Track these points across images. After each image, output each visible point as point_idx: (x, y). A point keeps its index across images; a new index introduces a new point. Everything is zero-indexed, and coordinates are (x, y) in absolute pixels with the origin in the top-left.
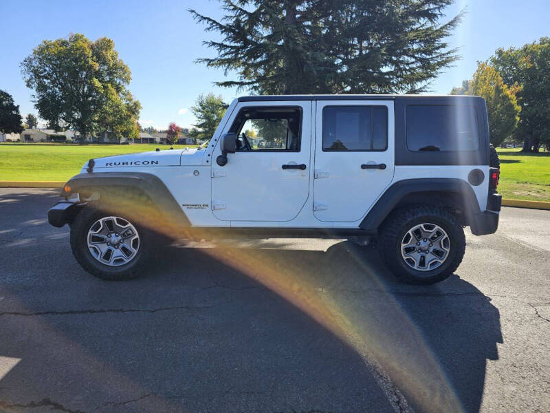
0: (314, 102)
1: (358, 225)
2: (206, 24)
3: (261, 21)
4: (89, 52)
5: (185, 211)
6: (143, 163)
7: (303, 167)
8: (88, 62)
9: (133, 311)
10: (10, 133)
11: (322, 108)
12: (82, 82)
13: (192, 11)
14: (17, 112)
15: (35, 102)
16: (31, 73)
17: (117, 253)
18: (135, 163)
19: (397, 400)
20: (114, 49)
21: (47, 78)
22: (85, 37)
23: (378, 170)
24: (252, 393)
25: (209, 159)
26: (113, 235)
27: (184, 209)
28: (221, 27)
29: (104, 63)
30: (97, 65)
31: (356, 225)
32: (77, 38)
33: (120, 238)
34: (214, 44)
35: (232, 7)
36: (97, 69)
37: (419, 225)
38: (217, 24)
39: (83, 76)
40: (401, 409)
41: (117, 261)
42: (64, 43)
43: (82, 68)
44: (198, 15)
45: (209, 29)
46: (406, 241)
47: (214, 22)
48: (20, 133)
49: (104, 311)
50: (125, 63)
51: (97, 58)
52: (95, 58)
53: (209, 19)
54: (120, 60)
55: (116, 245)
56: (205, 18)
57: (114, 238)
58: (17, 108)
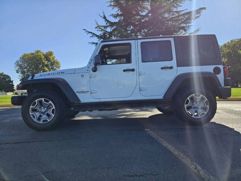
0: (136, 41)
1: (162, 97)
2: (91, 35)
3: (113, 35)
4: (43, 57)
5: (77, 95)
6: (57, 73)
7: (133, 70)
8: (42, 60)
9: (49, 141)
10: (8, 92)
11: (140, 42)
12: (40, 69)
13: (84, 30)
14: (12, 83)
15: (20, 78)
16: (19, 67)
17: (44, 117)
18: (54, 74)
19: (195, 167)
20: (54, 55)
21: (25, 68)
22: (41, 51)
23: (169, 70)
24: (111, 168)
25: (88, 69)
26: (42, 108)
27: (77, 94)
28: (97, 36)
29: (49, 61)
30: (46, 62)
31: (161, 97)
32: (38, 52)
33: (46, 109)
34: (93, 43)
35: (101, 30)
36: (46, 63)
37: (192, 95)
38: (95, 34)
39: (41, 67)
40: (198, 171)
41: (44, 121)
42: (33, 54)
43: (40, 64)
44: (87, 31)
45: (91, 37)
46: (187, 103)
47: (94, 34)
48: (13, 92)
49: (35, 142)
50: (58, 61)
51: (46, 59)
52: (45, 59)
53: (91, 33)
54: (56, 60)
55: (44, 113)
56: (90, 32)
57: (43, 110)
58: (12, 82)
